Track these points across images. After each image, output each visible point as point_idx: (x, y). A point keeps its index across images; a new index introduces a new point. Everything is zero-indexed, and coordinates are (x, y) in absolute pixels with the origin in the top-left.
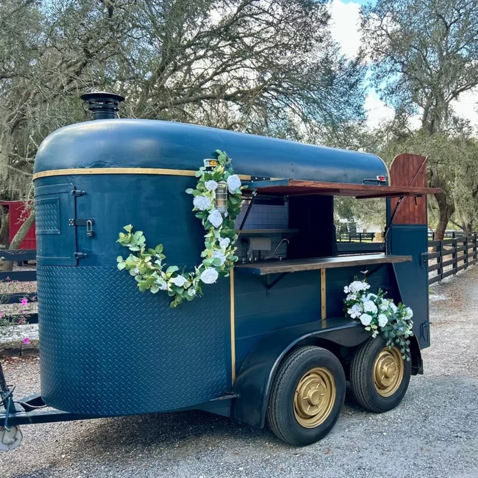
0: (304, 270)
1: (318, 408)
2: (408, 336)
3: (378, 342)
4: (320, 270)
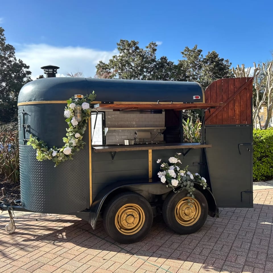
4: (148, 150)
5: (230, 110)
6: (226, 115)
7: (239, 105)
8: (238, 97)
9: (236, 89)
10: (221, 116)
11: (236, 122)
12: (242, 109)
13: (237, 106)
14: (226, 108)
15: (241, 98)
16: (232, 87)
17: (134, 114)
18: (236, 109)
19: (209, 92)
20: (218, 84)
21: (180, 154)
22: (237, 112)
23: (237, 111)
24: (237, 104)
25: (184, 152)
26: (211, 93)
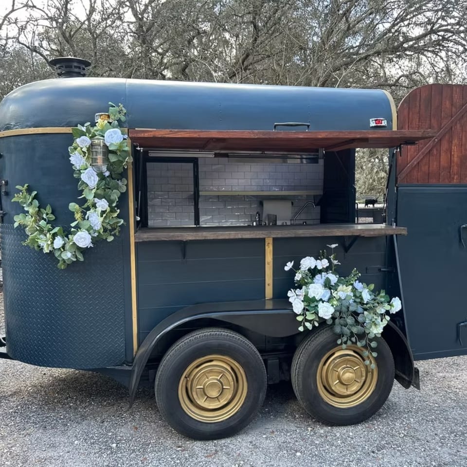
0: (203, 238)
1: (219, 401)
2: (373, 336)
3: (325, 337)
4: (264, 239)
5: (443, 154)
6: (435, 163)
7: (459, 143)
8: (458, 126)
9: (454, 109)
10: (427, 167)
11: (453, 178)
12: (463, 151)
13: (455, 145)
14: (437, 150)
15: (462, 129)
16: (448, 103)
17: (259, 164)
18: (454, 152)
19: (406, 112)
20: (423, 95)
21: (333, 246)
22: (456, 159)
23: (456, 156)
24: (455, 141)
25: (347, 244)
26: (411, 114)
